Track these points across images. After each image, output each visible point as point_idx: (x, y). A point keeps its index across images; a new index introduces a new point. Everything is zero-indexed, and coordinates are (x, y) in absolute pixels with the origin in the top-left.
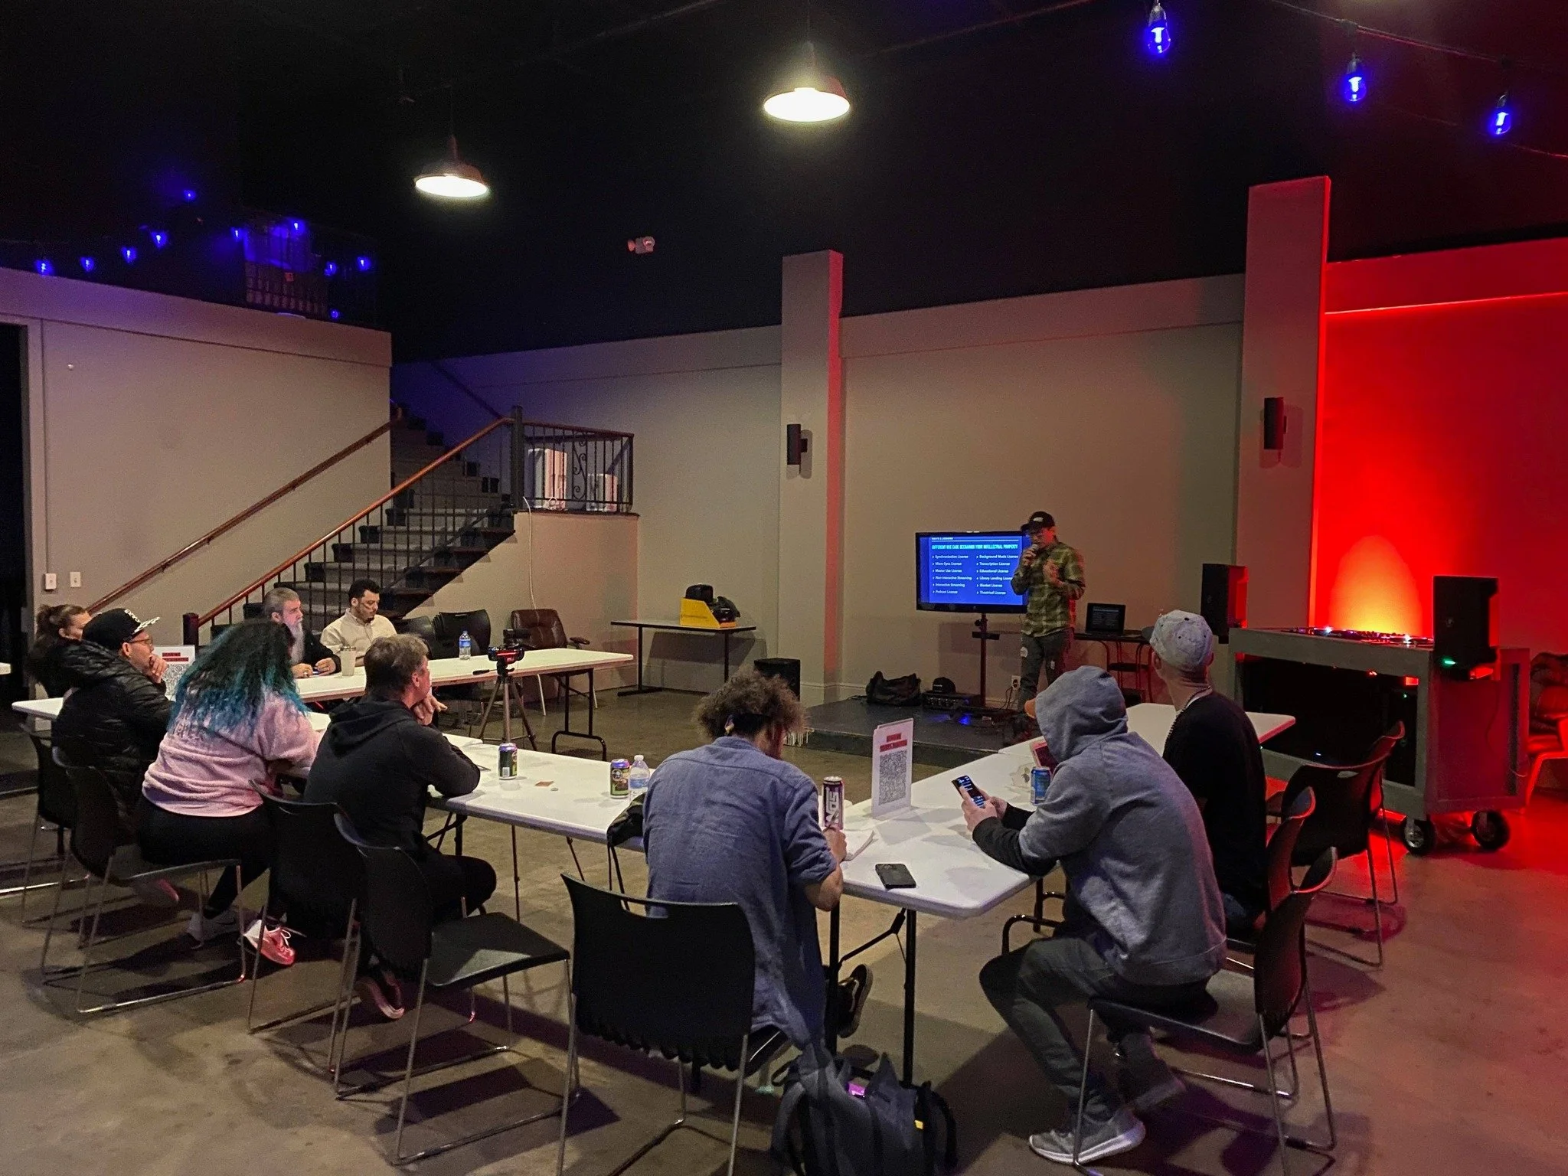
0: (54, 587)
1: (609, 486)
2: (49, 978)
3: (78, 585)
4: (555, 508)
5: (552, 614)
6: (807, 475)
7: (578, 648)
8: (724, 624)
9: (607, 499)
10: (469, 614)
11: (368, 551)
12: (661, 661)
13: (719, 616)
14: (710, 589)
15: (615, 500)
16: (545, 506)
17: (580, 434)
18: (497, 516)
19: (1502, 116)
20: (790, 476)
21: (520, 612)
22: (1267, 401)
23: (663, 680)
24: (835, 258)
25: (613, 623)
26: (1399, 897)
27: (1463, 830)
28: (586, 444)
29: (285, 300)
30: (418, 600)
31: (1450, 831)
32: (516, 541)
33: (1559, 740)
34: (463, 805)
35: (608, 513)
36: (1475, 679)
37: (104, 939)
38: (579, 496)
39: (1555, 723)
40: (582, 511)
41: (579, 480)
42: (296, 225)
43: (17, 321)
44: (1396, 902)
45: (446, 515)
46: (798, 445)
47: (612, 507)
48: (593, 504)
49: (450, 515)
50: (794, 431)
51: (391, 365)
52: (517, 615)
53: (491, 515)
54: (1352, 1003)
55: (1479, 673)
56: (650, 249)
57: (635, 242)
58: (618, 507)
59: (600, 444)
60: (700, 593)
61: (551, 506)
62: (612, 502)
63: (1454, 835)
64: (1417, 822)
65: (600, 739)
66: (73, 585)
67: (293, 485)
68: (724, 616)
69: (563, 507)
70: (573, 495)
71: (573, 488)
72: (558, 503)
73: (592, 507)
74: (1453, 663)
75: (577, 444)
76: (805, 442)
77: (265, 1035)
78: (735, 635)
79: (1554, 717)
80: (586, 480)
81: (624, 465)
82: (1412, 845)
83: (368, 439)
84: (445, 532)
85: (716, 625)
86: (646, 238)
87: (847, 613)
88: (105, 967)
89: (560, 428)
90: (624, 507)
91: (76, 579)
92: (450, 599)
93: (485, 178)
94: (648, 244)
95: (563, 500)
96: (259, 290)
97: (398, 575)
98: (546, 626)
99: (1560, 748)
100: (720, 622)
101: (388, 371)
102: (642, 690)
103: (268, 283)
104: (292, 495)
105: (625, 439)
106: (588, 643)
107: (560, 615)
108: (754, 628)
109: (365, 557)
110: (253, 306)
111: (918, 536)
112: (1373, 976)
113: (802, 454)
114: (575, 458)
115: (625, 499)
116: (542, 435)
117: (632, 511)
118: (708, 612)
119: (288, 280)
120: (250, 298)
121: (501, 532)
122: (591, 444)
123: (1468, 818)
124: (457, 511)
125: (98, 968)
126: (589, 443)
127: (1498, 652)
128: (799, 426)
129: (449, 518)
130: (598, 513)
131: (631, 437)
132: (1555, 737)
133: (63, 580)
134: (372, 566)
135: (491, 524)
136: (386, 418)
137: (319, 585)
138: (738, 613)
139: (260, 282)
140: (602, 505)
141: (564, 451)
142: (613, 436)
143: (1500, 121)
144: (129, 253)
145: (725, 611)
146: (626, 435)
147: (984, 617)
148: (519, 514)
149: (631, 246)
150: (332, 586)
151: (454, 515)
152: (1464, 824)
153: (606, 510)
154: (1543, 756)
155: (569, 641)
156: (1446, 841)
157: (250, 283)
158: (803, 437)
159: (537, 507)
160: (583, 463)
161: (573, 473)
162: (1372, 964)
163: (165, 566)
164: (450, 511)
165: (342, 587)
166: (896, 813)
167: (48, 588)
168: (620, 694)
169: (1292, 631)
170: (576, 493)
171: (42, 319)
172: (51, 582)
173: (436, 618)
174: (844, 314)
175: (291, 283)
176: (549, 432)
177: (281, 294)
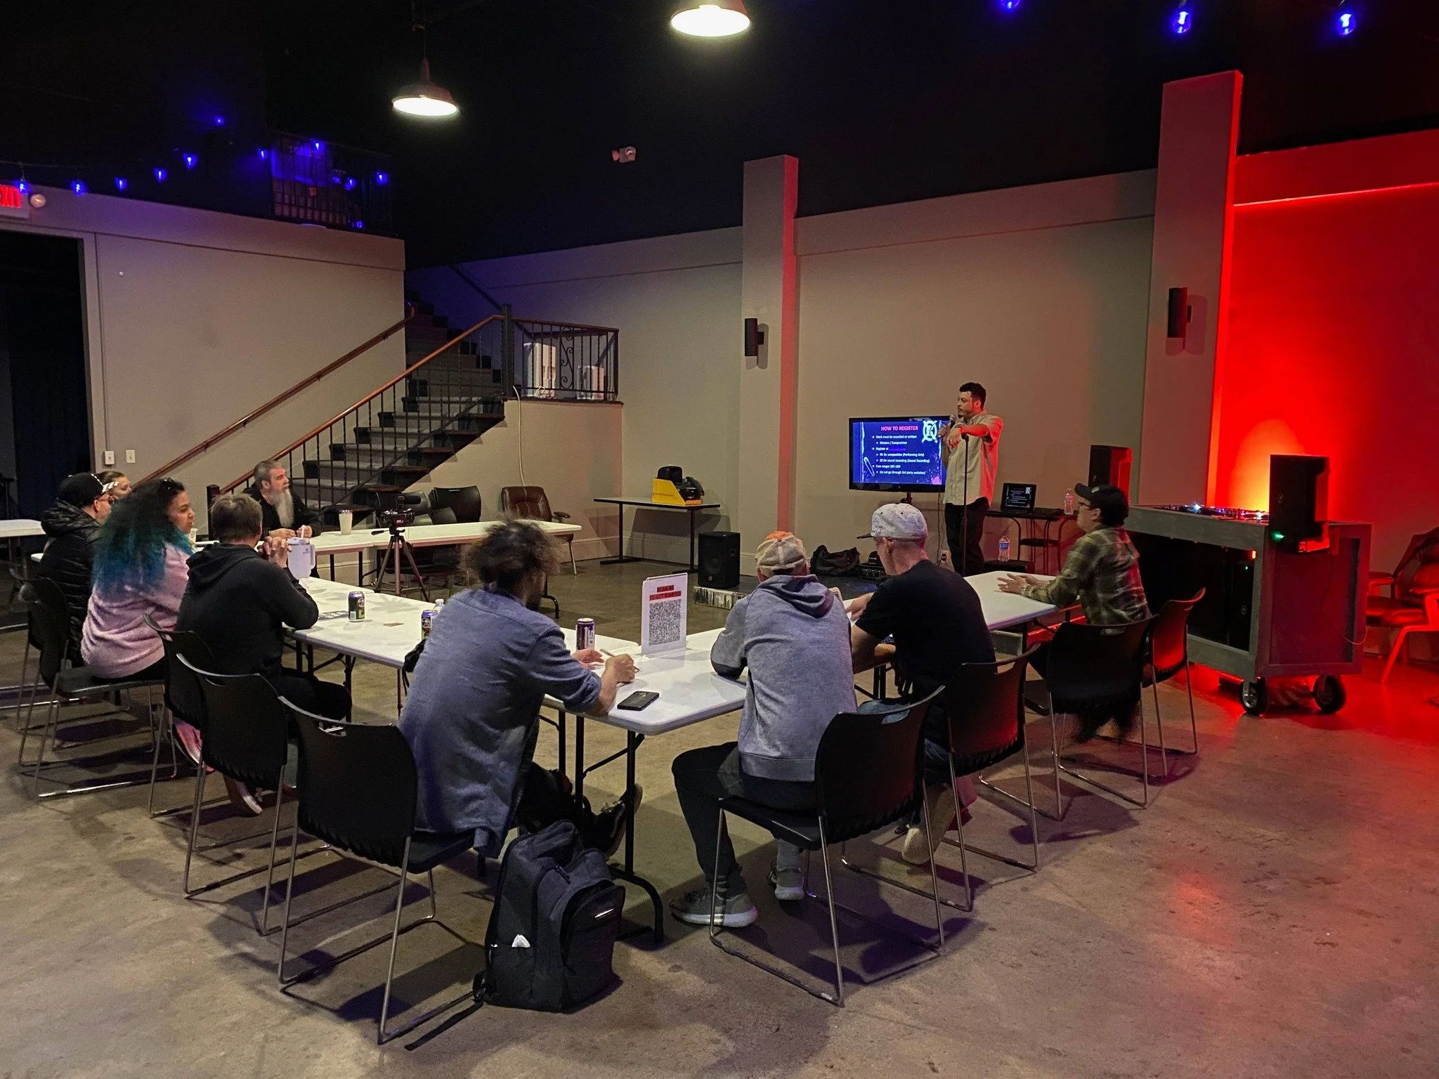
0: (112, 463)
1: (597, 377)
2: (26, 769)
3: (133, 461)
4: (544, 396)
5: (540, 491)
6: (763, 365)
7: (560, 522)
8: (689, 502)
9: (594, 388)
10: (462, 489)
11: (383, 434)
12: (641, 534)
13: (685, 495)
14: (678, 470)
15: (602, 389)
16: (536, 395)
17: (567, 329)
18: (489, 403)
19: (1183, 15)
20: (749, 367)
21: (509, 489)
22: (1172, 291)
23: (643, 552)
24: (789, 164)
25: (595, 500)
26: (1198, 749)
27: (1304, 694)
28: (573, 339)
29: (309, 212)
30: (417, 476)
31: (1290, 694)
32: (506, 426)
33: (1425, 614)
34: (305, 636)
35: (595, 401)
36: (1305, 553)
37: (74, 744)
38: (566, 385)
39: (1422, 597)
40: (574, 400)
41: (566, 370)
42: (317, 145)
43: (75, 235)
44: (1196, 753)
45: (442, 402)
46: (755, 338)
47: (599, 396)
48: (582, 393)
49: (445, 402)
50: (751, 324)
51: (404, 269)
52: (507, 491)
53: (484, 402)
54: (1099, 834)
55: (1307, 546)
56: (632, 158)
57: (619, 151)
58: (605, 396)
59: (586, 339)
60: (671, 473)
61: (541, 394)
62: (598, 391)
63: (1294, 698)
64: (1251, 685)
65: (553, 599)
66: (128, 461)
67: (319, 376)
68: (690, 493)
69: (553, 395)
70: (561, 385)
71: (560, 378)
72: (547, 392)
73: (581, 396)
74: (1282, 537)
75: (564, 339)
76: (762, 334)
77: (162, 819)
78: (704, 511)
79: (1419, 592)
80: (573, 371)
81: (611, 358)
82: (1248, 705)
83: (384, 336)
84: (442, 418)
85: (681, 502)
86: (629, 148)
87: (799, 493)
88: (66, 764)
89: (557, 325)
90: (610, 396)
91: (131, 456)
92: (445, 476)
93: (455, 100)
94: (630, 153)
95: (551, 389)
96: (286, 204)
97: (399, 455)
98: (534, 501)
99: (1426, 622)
100: (686, 499)
101: (402, 273)
102: (622, 560)
103: (293, 198)
104: (317, 386)
105: (611, 334)
106: (569, 517)
107: (545, 492)
108: (719, 506)
109: (380, 439)
110: (281, 218)
111: (852, 421)
112: (1135, 815)
113: (760, 346)
114: (562, 350)
115: (611, 388)
116: (540, 331)
117: (617, 400)
118: (676, 492)
119: (312, 194)
120: (278, 211)
121: (494, 418)
122: (578, 339)
123: (1311, 682)
124: (452, 399)
125: (62, 764)
126: (575, 338)
127: (1325, 528)
128: (756, 320)
129: (444, 405)
130: (587, 401)
131: (616, 332)
132: (1419, 611)
133: (120, 457)
134: (387, 447)
135: (485, 410)
136: (401, 316)
137: (341, 463)
138: (703, 492)
139: (286, 197)
140: (590, 394)
141: (551, 345)
142: (600, 332)
143: (1182, 21)
144: (160, 173)
145: (691, 490)
146: (611, 330)
147: (908, 495)
148: (509, 401)
149: (616, 156)
150: (352, 464)
151: (449, 402)
152: (1307, 688)
153: (593, 398)
154: (1408, 628)
155: (553, 514)
156: (1286, 703)
157: (278, 198)
158: (760, 330)
159: (529, 395)
160: (570, 355)
161: (561, 365)
162: (1138, 804)
163: (207, 445)
164: (445, 399)
165: (360, 466)
166: (666, 654)
167: (107, 463)
168: (602, 563)
169: (1163, 508)
170: (563, 383)
171: (95, 233)
172: (110, 458)
173: (432, 493)
174: (798, 215)
175: (314, 196)
176: (547, 329)
177: (306, 207)
